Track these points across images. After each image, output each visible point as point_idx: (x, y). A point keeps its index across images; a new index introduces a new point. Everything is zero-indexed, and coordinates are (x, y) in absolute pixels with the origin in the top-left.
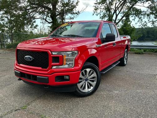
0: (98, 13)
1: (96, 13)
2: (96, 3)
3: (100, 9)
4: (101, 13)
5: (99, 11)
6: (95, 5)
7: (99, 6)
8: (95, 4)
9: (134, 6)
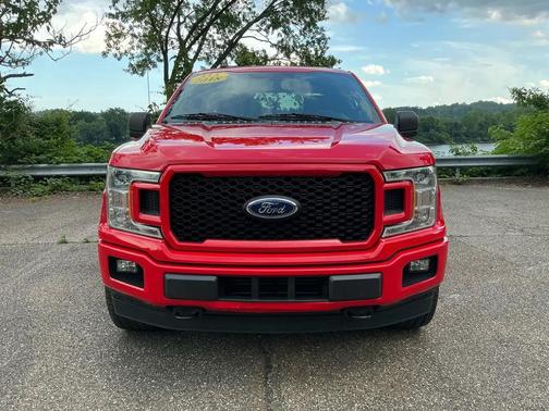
0: (122, 50)
1: (114, 51)
2: (113, 12)
3: (129, 38)
4: (132, 51)
5: (125, 44)
6: (111, 21)
7: (127, 26)
8: (111, 15)
9: (241, 41)
